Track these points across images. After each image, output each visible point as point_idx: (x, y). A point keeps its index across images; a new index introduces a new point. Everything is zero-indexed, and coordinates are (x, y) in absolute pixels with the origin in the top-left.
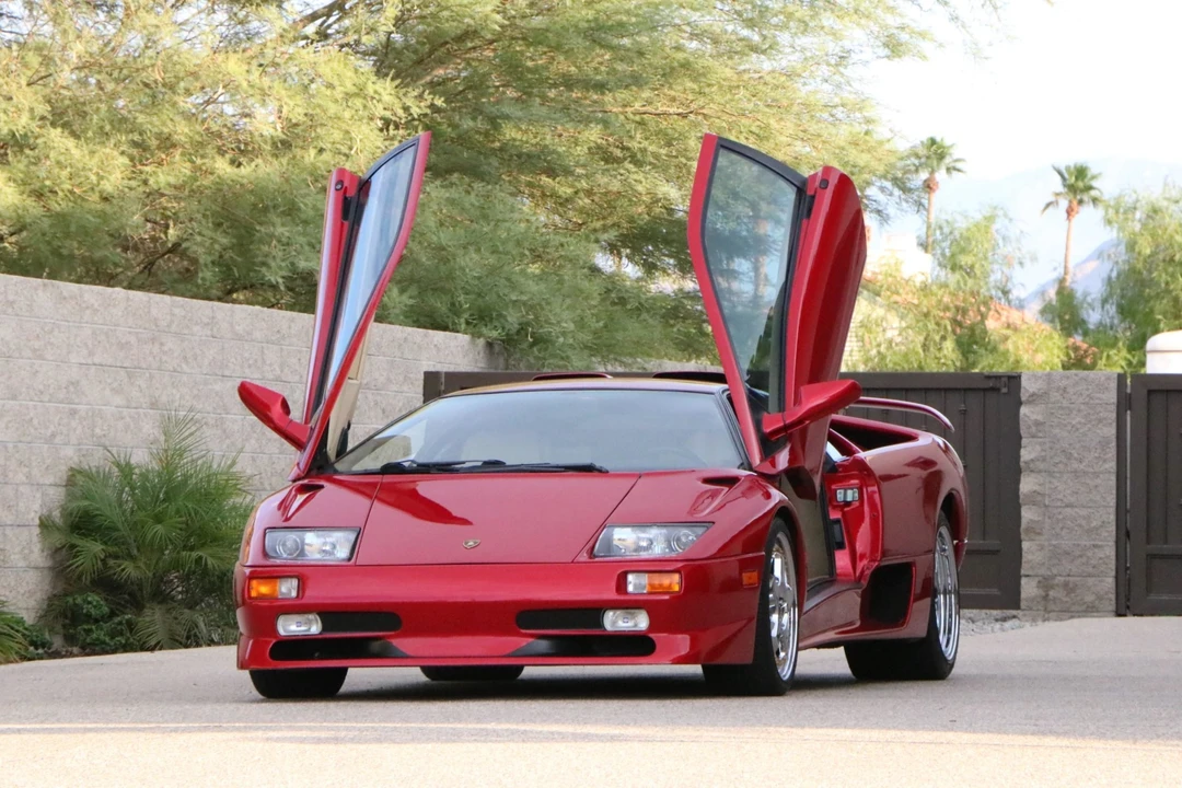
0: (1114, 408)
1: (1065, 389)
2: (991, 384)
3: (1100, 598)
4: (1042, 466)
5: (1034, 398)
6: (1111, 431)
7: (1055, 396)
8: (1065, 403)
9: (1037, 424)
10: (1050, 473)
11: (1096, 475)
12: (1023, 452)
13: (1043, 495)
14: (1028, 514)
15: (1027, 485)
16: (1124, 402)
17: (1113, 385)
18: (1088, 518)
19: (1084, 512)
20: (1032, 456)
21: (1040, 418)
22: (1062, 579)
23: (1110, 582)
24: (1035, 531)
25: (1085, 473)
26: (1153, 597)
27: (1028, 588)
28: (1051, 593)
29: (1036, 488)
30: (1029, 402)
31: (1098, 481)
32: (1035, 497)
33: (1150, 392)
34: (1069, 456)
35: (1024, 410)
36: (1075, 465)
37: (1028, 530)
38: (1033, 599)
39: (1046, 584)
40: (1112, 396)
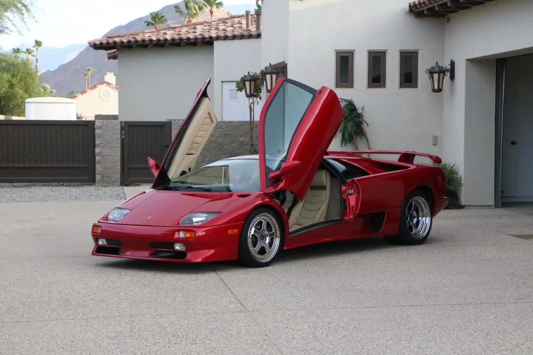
0: (119, 130)
1: (107, 125)
2: (86, 123)
3: (117, 179)
4: (101, 145)
5: (99, 128)
6: (119, 136)
7: (104, 127)
8: (107, 129)
9: (100, 134)
10: (103, 147)
11: (116, 148)
12: (96, 141)
13: (101, 153)
14: (98, 158)
15: (97, 150)
16: (122, 128)
17: (120, 124)
18: (113, 159)
19: (112, 157)
20: (99, 143)
21: (100, 133)
22: (107, 175)
23: (119, 175)
24: (99, 162)
25: (113, 147)
26: (130, 179)
27: (98, 177)
28: (104, 178)
29: (100, 151)
30: (97, 129)
31: (116, 149)
32: (100, 154)
33: (129, 126)
34: (108, 143)
35: (96, 131)
36: (110, 145)
37: (98, 162)
38: (99, 180)
39: (103, 176)
40: (119, 127)
